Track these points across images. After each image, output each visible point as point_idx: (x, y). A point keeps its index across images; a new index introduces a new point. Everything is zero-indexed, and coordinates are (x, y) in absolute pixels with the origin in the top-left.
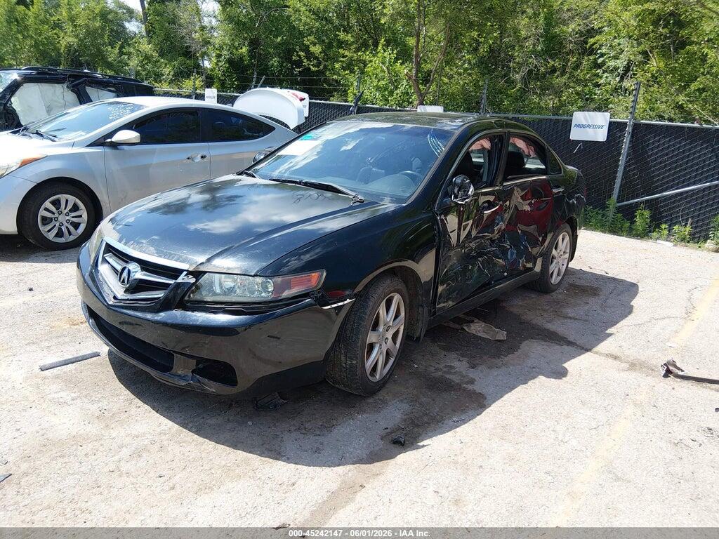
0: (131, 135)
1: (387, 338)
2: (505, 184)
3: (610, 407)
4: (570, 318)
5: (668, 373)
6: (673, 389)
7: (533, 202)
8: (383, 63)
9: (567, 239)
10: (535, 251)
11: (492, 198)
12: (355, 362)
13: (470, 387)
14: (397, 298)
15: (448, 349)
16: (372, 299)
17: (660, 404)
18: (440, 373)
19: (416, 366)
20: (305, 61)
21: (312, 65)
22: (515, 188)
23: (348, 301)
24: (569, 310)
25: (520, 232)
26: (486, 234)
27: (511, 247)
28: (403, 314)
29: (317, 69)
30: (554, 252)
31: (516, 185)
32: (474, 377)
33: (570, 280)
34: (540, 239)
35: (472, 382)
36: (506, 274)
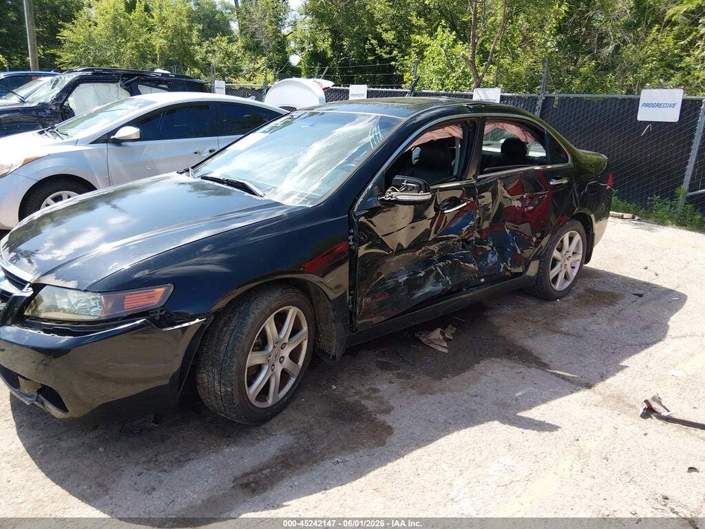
0: (132, 132)
1: (283, 357)
2: (479, 177)
3: (543, 455)
4: (561, 333)
5: (649, 412)
6: (645, 435)
7: (525, 196)
8: (442, 46)
9: (577, 238)
10: (528, 253)
11: (458, 194)
12: (229, 389)
13: (381, 417)
14: (292, 312)
15: (384, 367)
16: (252, 316)
17: (615, 456)
18: (357, 397)
19: (334, 387)
20: (378, 48)
21: (385, 53)
22: (499, 181)
23: (197, 321)
24: (565, 323)
25: (508, 231)
26: (452, 235)
27: (493, 249)
28: (305, 328)
29: (388, 56)
30: (556, 254)
31: (500, 178)
32: (394, 405)
33: (589, 283)
34: (534, 239)
35: (388, 411)
36: (482, 280)
